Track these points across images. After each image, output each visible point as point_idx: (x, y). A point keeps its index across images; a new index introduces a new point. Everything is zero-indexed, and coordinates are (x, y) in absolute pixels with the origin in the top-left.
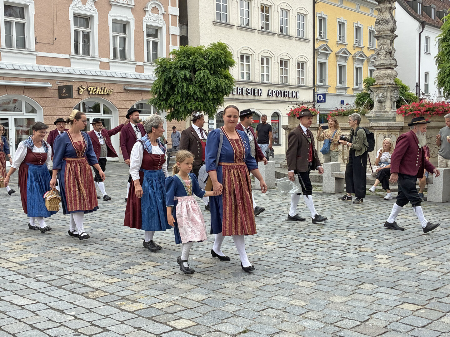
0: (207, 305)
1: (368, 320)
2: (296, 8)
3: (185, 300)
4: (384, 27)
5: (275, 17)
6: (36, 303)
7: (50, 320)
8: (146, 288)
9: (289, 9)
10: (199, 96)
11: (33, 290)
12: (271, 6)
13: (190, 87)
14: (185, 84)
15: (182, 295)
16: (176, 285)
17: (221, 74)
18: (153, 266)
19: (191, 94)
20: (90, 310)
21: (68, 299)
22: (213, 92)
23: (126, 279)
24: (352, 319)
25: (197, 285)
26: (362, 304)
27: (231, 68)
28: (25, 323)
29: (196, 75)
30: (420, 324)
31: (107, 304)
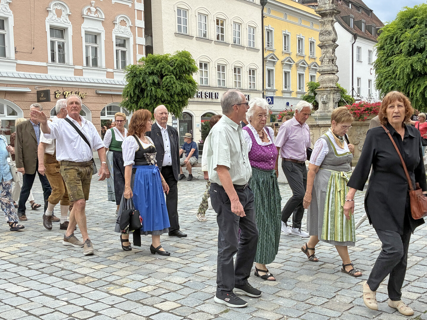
0: (188, 287)
1: (335, 297)
2: (247, 22)
3: (167, 283)
4: (327, 37)
5: (229, 30)
6: (30, 290)
7: (44, 306)
8: (131, 273)
9: (241, 23)
10: (166, 99)
11: (25, 278)
12: (225, 20)
13: (158, 90)
14: (153, 88)
15: (164, 279)
16: (158, 269)
17: (186, 79)
18: (135, 253)
19: (159, 97)
20: (81, 295)
21: (60, 286)
22: (178, 95)
23: (111, 266)
24: (320, 297)
25: (177, 269)
26: (327, 283)
27: (194, 74)
28: (20, 309)
29: (163, 80)
30: (381, 299)
31: (96, 289)
